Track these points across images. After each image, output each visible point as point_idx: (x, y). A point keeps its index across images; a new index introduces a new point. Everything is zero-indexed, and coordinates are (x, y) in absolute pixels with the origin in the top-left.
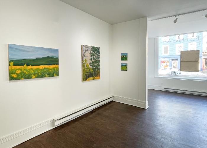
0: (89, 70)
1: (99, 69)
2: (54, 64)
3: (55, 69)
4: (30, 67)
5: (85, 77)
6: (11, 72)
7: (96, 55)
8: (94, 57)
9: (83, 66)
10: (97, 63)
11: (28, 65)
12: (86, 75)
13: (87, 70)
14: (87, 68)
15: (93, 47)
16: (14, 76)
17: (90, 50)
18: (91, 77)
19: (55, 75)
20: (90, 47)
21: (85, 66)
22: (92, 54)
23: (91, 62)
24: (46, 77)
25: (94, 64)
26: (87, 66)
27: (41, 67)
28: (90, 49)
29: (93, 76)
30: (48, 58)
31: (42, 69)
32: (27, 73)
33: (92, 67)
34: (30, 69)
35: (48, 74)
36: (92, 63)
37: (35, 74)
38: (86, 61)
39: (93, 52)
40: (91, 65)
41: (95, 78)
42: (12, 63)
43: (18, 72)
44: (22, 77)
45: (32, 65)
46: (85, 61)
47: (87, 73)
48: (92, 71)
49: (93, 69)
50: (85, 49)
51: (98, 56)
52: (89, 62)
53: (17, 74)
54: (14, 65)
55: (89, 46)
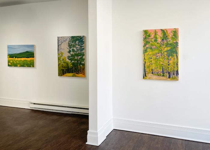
0: (66, 64)
1: (84, 65)
2: (31, 57)
3: (32, 61)
4: (17, 59)
5: (61, 72)
6: (9, 62)
7: (77, 46)
8: (75, 49)
9: (59, 59)
10: (79, 57)
11: (16, 58)
12: (63, 70)
13: (65, 65)
14: (63, 62)
15: (73, 37)
16: (10, 64)
17: (67, 42)
18: (69, 73)
19: (31, 66)
20: (68, 37)
21: (61, 59)
22: (70, 46)
23: (69, 55)
24: (25, 67)
25: (75, 58)
26: (63, 60)
27: (23, 59)
28: (68, 40)
29: (72, 73)
30: (27, 52)
31: (23, 61)
32: (15, 63)
33: (71, 61)
34: (17, 60)
35: (27, 65)
36: (71, 57)
37: (19, 64)
38: (62, 54)
39: (73, 42)
40: (69, 59)
41: (76, 75)
42: (9, 56)
43: (11, 62)
44: (13, 65)
45: (18, 58)
46: (60, 55)
47: (64, 67)
48: (72, 66)
49: (73, 64)
50: (60, 41)
51: (81, 47)
52: (66, 55)
53: (11, 63)
54: (10, 57)
55: (66, 37)
